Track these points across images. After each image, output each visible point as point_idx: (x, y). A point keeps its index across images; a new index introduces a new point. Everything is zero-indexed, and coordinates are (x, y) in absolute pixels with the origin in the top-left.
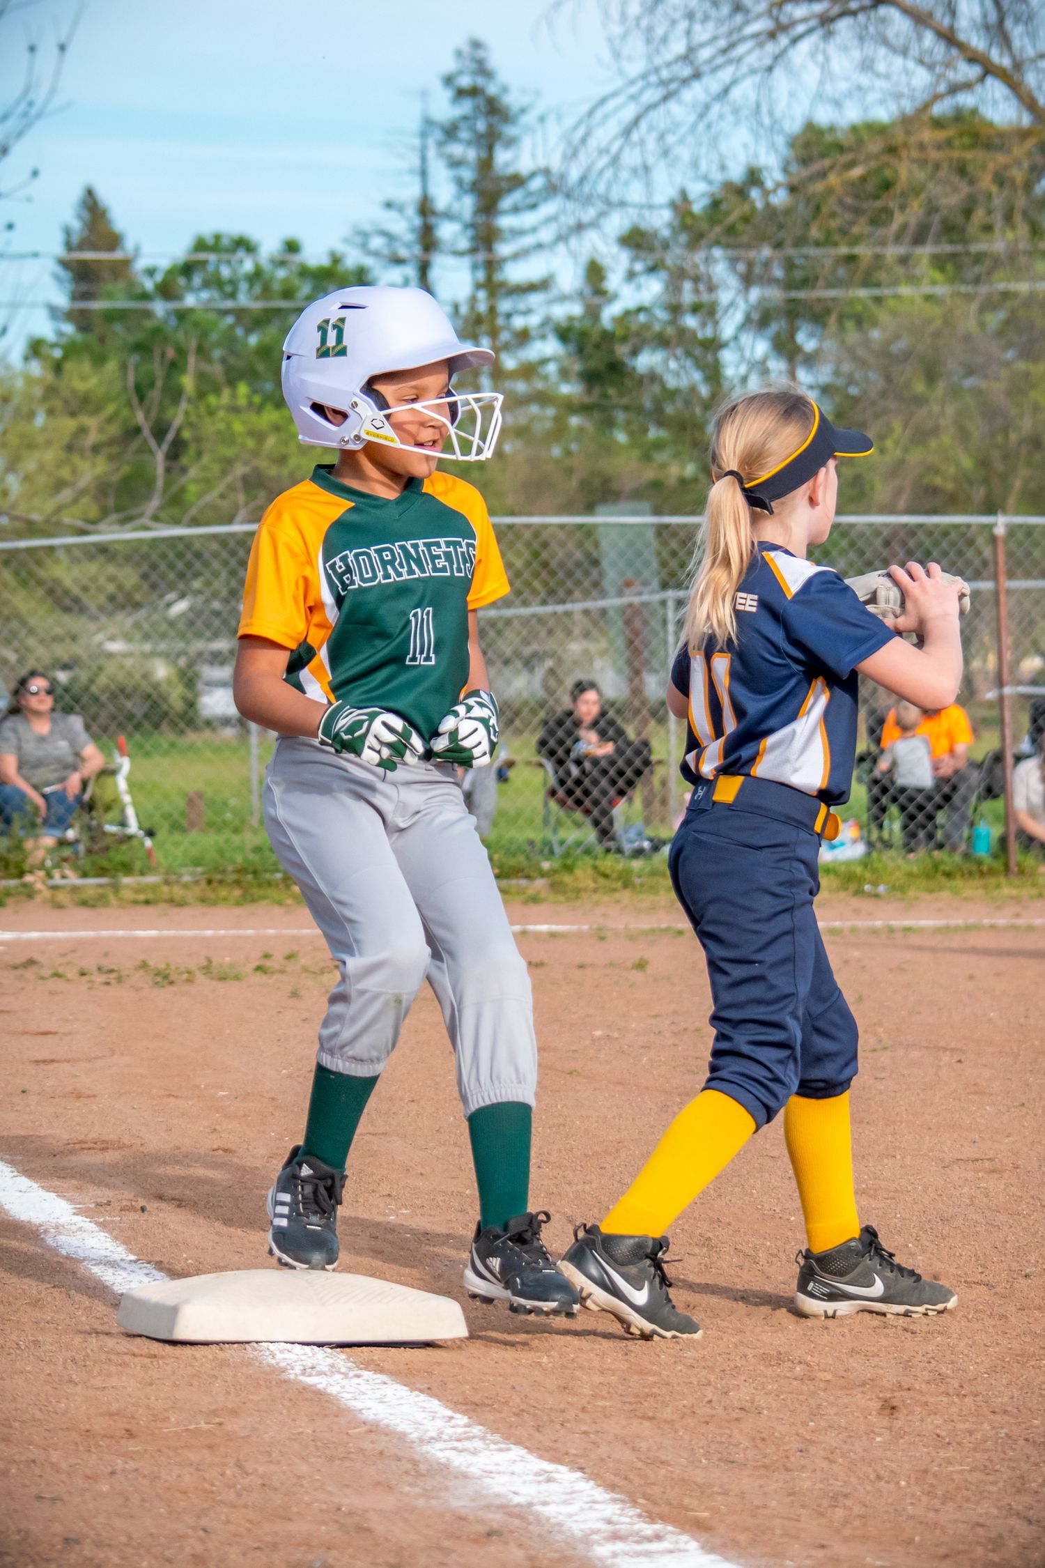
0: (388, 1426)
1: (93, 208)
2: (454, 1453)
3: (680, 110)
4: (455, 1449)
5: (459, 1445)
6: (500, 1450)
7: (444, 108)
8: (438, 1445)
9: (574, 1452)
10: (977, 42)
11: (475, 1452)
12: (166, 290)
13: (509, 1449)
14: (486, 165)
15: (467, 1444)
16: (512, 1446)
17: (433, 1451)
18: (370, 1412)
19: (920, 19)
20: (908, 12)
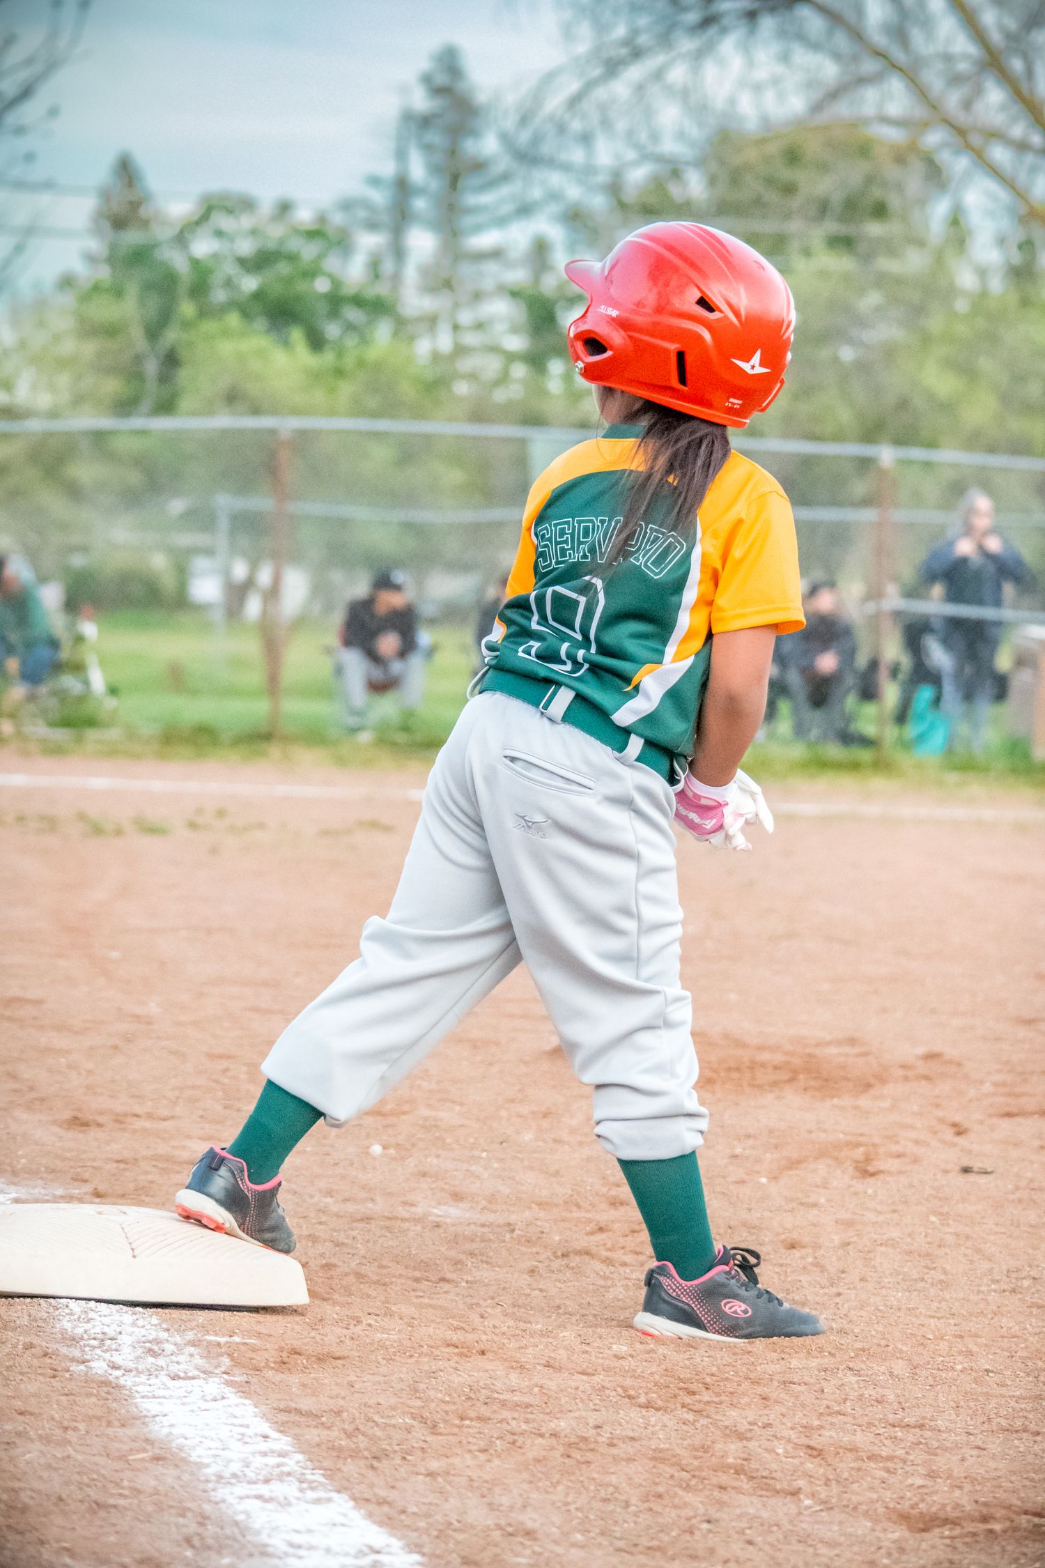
0: (181, 1449)
1: (126, 170)
2: (258, 1503)
3: (620, 88)
4: (259, 1497)
5: (264, 1490)
6: (318, 1501)
7: (421, 101)
8: (242, 1489)
9: (415, 1509)
10: (879, 39)
11: (286, 1504)
12: (181, 239)
13: (329, 1500)
14: (453, 152)
15: (276, 1489)
16: (335, 1495)
17: (231, 1499)
18: (166, 1421)
19: (834, 17)
20: (823, 10)
